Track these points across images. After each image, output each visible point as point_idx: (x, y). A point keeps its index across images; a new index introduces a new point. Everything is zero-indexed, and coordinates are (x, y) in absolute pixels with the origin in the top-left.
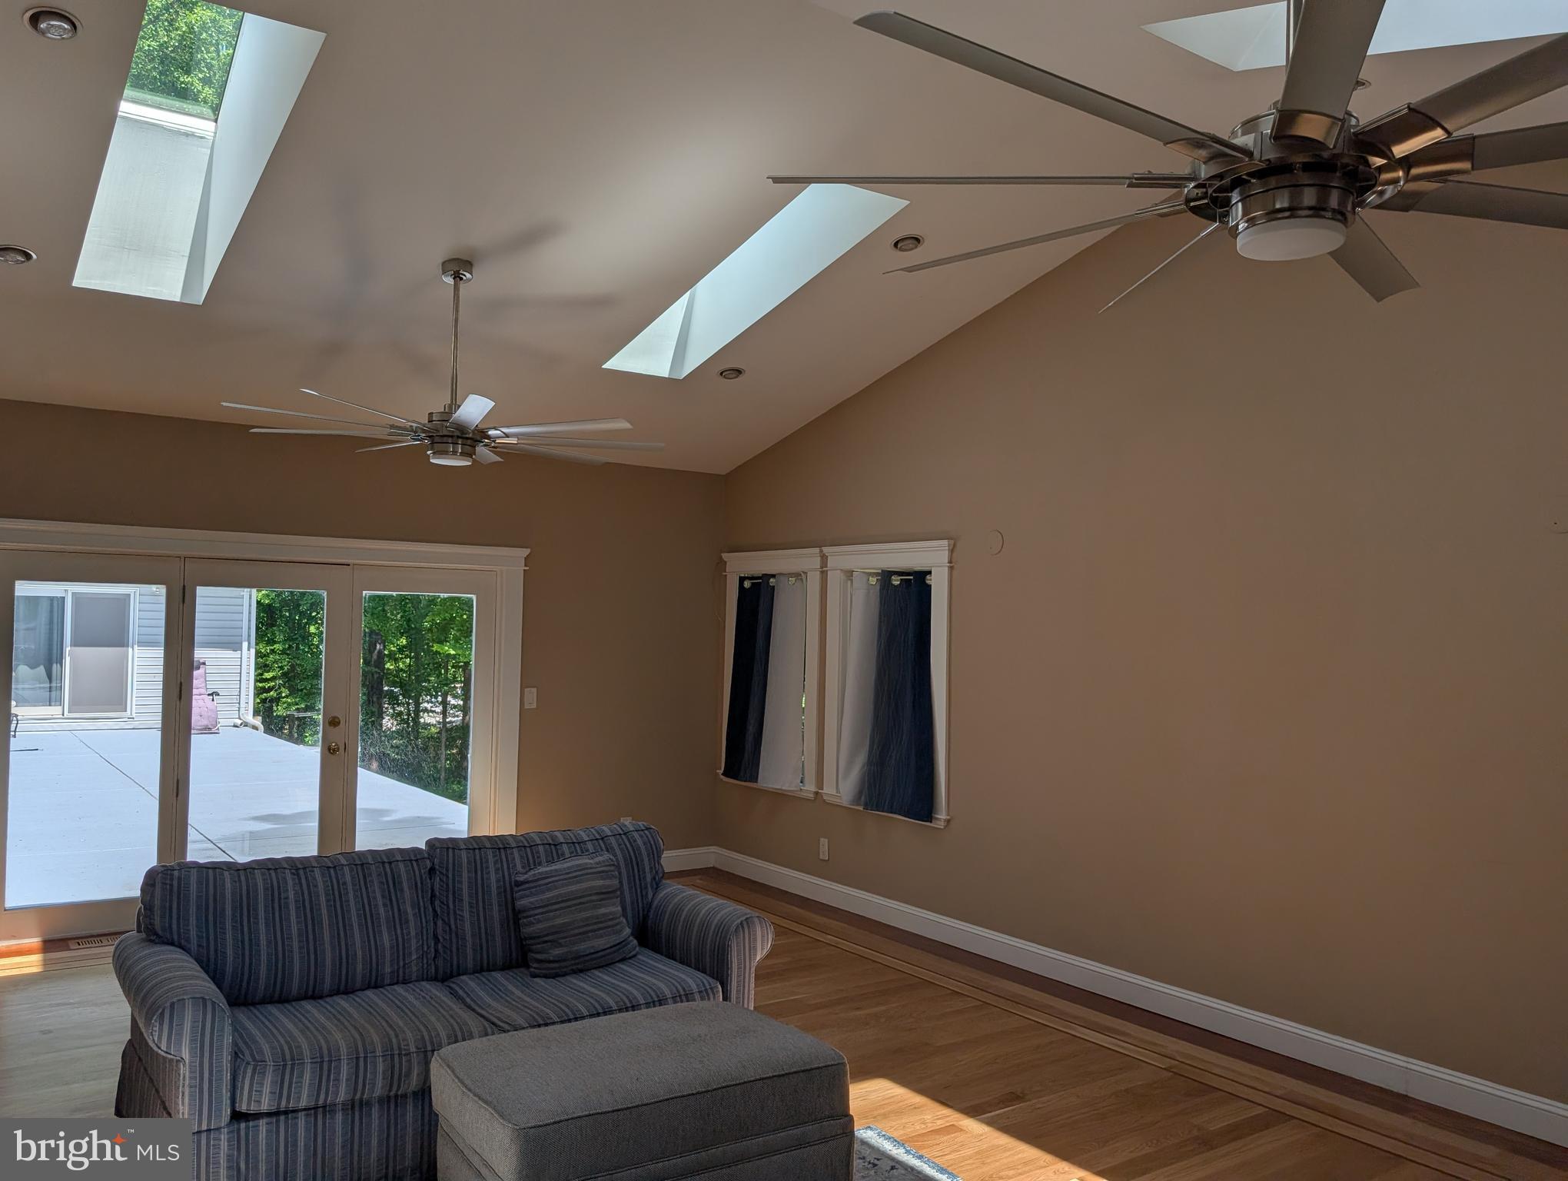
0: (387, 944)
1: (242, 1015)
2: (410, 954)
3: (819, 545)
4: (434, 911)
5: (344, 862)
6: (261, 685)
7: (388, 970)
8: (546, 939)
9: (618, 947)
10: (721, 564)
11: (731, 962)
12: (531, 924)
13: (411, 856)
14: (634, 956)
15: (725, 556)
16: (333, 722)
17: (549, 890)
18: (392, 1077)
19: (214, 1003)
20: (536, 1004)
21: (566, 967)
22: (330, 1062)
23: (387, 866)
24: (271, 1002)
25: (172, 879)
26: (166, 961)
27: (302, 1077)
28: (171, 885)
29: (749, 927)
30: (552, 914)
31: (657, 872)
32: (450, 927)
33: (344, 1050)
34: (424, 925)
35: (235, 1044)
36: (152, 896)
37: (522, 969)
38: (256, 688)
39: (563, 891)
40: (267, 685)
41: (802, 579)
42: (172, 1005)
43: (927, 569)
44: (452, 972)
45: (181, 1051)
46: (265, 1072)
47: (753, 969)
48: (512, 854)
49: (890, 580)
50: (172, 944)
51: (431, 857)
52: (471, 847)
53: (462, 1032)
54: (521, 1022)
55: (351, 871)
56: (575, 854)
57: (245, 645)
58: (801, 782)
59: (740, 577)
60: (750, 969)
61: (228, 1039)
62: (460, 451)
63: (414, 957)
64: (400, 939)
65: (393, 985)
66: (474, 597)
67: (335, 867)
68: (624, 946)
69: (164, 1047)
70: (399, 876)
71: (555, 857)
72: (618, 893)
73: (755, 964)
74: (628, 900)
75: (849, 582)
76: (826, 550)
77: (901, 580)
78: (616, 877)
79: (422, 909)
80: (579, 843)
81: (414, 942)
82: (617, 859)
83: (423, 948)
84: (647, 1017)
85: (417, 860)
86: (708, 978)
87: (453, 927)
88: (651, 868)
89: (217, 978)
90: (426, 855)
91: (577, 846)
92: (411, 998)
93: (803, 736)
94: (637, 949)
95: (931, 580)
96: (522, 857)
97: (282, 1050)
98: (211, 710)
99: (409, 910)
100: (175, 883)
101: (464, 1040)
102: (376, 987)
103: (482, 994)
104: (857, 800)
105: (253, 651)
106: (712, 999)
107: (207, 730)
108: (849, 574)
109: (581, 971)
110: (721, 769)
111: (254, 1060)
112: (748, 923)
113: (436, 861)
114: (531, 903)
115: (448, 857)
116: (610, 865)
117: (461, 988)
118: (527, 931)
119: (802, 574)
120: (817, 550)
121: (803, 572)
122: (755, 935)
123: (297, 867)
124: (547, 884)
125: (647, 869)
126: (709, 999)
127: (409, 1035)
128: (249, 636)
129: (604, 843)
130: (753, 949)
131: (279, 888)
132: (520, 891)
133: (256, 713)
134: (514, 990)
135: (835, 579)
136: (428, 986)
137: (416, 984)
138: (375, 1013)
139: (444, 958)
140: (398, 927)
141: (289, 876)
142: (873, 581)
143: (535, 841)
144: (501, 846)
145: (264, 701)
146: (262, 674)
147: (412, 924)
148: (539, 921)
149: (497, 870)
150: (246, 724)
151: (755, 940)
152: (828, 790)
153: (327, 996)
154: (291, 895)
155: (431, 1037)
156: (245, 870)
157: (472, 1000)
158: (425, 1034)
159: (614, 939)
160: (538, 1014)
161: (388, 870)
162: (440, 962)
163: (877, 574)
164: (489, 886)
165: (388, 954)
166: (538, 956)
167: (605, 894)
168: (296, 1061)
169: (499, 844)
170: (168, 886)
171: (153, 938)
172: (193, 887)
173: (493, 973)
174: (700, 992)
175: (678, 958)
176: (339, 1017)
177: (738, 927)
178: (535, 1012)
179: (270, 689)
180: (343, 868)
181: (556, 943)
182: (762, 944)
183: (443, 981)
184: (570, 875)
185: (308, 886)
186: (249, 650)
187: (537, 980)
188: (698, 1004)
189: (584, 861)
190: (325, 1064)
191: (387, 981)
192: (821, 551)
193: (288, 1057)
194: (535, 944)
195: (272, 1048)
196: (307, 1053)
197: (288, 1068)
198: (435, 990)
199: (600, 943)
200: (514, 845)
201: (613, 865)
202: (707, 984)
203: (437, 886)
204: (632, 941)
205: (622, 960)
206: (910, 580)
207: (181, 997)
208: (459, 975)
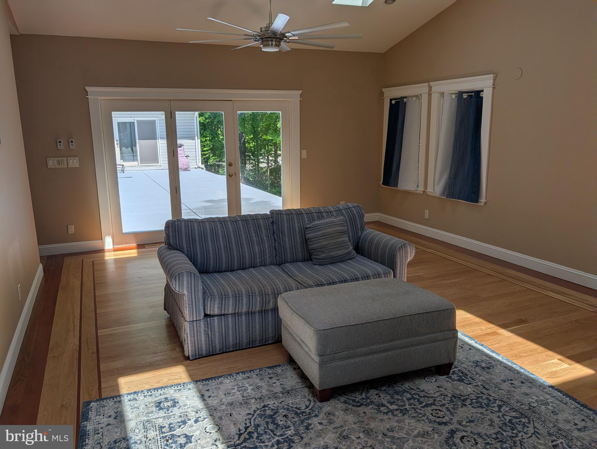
0: (257, 251)
1: (205, 277)
2: (266, 255)
3: (428, 81)
4: (274, 238)
5: (239, 219)
6: (203, 153)
7: (258, 261)
8: (319, 250)
9: (348, 254)
10: (382, 93)
11: (397, 261)
12: (313, 244)
13: (264, 217)
14: (354, 258)
15: (384, 90)
16: (230, 165)
17: (319, 231)
18: (263, 303)
19: (194, 274)
20: (317, 276)
21: (327, 261)
22: (239, 297)
23: (255, 220)
24: (216, 272)
25: (175, 225)
26: (175, 257)
27: (229, 302)
28: (175, 228)
29: (405, 248)
30: (320, 240)
31: (362, 224)
32: (281, 245)
33: (244, 292)
34: (271, 244)
35: (203, 288)
36: (169, 232)
37: (309, 261)
38: (201, 154)
39: (325, 231)
40: (205, 153)
41: (419, 98)
42: (179, 274)
43: (481, 89)
44: (282, 261)
45: (183, 291)
46: (215, 300)
47: (406, 265)
48: (304, 216)
49: (462, 96)
50: (177, 250)
51: (272, 217)
52: (287, 213)
53: (289, 288)
54: (311, 283)
55: (242, 222)
56: (328, 216)
57: (196, 138)
58: (417, 187)
59: (390, 99)
60: (405, 265)
61: (201, 287)
62: (274, 44)
63: (268, 256)
64: (262, 249)
65: (260, 266)
66: (280, 112)
67: (235, 221)
68: (350, 253)
69: (177, 289)
70: (260, 225)
71: (321, 218)
72: (347, 232)
73: (407, 263)
74: (351, 235)
75: (442, 98)
76: (431, 83)
77: (468, 95)
78: (346, 226)
79: (270, 238)
80: (330, 212)
81: (267, 250)
82: (346, 219)
83: (271, 253)
84: (364, 284)
85: (267, 219)
86: (387, 267)
87: (282, 245)
88: (360, 222)
89: (194, 263)
90: (270, 217)
91: (329, 213)
92: (268, 272)
93: (418, 167)
94: (356, 255)
95: (483, 94)
96: (307, 217)
97: (221, 291)
98: (187, 162)
99: (265, 238)
100: (176, 227)
101: (290, 291)
102: (254, 267)
103: (295, 271)
104: (443, 193)
105: (199, 140)
106: (389, 277)
107: (186, 169)
108: (442, 94)
109: (333, 263)
110: (381, 182)
111: (211, 295)
112: (404, 246)
113: (274, 219)
114: (312, 236)
115: (279, 217)
116: (343, 221)
117: (286, 268)
118: (310, 247)
119: (420, 96)
120: (427, 84)
121: (420, 95)
122: (407, 251)
123: (221, 221)
124: (318, 228)
125: (358, 223)
126: (388, 277)
127: (268, 287)
128: (197, 134)
129: (340, 212)
130: (406, 257)
131: (215, 229)
132: (308, 231)
133: (202, 164)
134: (307, 270)
135: (435, 97)
136: (274, 268)
137: (269, 266)
138: (255, 278)
139: (279, 257)
140: (261, 244)
141: (218, 225)
142: (454, 96)
143: (312, 211)
144: (299, 213)
145: (205, 158)
146: (203, 149)
147: (266, 244)
148: (316, 243)
149: (298, 222)
150: (199, 167)
151: (407, 253)
152: (430, 190)
153: (236, 270)
154: (220, 232)
155: (276, 288)
156: (202, 222)
157: (291, 273)
158: (274, 287)
159: (346, 251)
160: (318, 280)
161: (256, 222)
162: (278, 258)
163: (456, 94)
164: (295, 229)
165: (258, 254)
166: (316, 257)
167: (342, 233)
168: (227, 296)
169: (298, 213)
170: (174, 228)
171: (170, 247)
172: (183, 228)
173: (298, 263)
174: (384, 273)
175: (373, 259)
176: (241, 279)
177: (400, 248)
178: (316, 279)
179: (206, 154)
180: (238, 222)
181: (323, 252)
182: (410, 254)
183: (279, 265)
184: (327, 225)
185: (226, 228)
186: (198, 140)
187: (316, 266)
188: (383, 279)
189: (333, 219)
190: (237, 297)
191: (258, 265)
192: (429, 84)
193: (223, 294)
194: (315, 252)
195: (217, 291)
196: (230, 293)
197: (224, 299)
198: (277, 269)
199: (340, 252)
200: (304, 213)
201: (345, 221)
202: (387, 270)
203: (275, 229)
204: (353, 252)
205: (350, 259)
206: (473, 95)
207: (182, 271)
208: (285, 263)
